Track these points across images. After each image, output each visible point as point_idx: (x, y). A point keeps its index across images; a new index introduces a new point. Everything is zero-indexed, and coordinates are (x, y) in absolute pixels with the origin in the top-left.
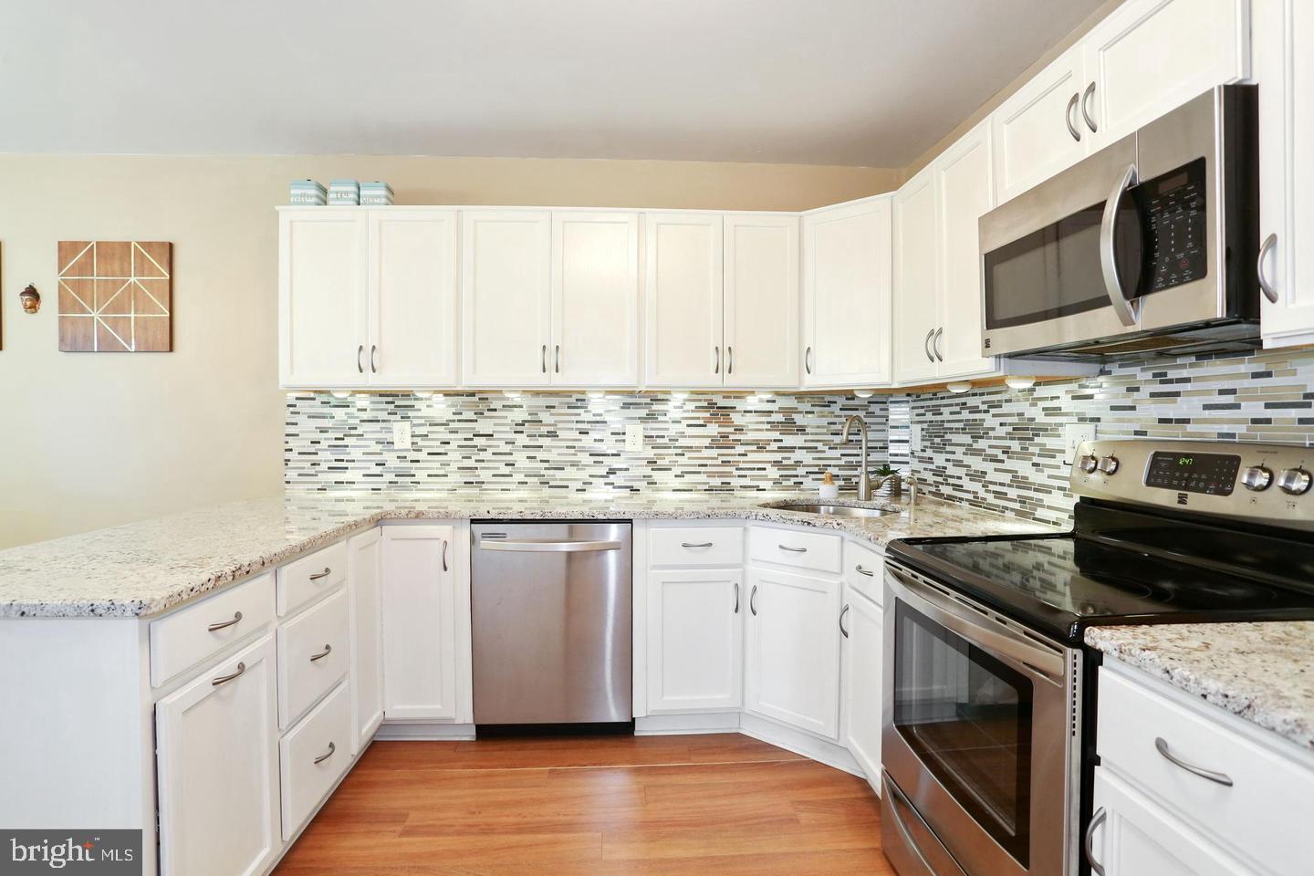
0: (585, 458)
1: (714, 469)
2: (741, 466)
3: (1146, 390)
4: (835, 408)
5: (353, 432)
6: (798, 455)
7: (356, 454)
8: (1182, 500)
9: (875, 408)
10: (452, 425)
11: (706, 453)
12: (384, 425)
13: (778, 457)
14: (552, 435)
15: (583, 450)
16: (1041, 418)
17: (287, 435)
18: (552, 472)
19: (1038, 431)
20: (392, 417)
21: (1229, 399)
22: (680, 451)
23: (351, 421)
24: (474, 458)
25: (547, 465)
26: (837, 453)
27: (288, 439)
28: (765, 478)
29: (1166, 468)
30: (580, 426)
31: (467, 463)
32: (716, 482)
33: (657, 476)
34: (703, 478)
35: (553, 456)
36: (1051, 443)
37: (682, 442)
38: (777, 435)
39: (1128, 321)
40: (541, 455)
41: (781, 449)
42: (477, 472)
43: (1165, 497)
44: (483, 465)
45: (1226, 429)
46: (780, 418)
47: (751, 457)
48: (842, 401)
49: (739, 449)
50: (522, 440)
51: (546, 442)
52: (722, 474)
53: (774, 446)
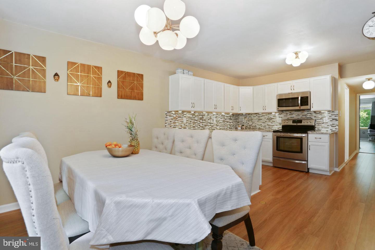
0: (209, 124)
1: (223, 126)
2: (226, 125)
3: (288, 114)
4: (235, 116)
5: (177, 120)
6: (231, 123)
7: (177, 124)
8: (297, 124)
9: (238, 116)
10: (192, 118)
11: (222, 123)
12: (182, 118)
13: (229, 124)
14: (205, 120)
15: (208, 123)
16: (272, 117)
17: (166, 120)
18: (205, 127)
19: (272, 119)
20: (183, 117)
21: (299, 115)
22: (219, 123)
23: (177, 117)
24: (195, 124)
25: (204, 126)
26: (235, 123)
27: (166, 121)
28: (228, 127)
29: (294, 121)
30: (208, 118)
31: (194, 126)
32: (223, 128)
33: (217, 127)
34: (222, 127)
35: (205, 124)
36: (274, 120)
37: (220, 121)
38: (229, 120)
39: (300, 108)
40: (204, 124)
41: (230, 122)
42: (195, 127)
43: (295, 124)
44: (196, 126)
45: (298, 118)
46: (229, 117)
47: (227, 124)
48: (235, 115)
49: (226, 122)
50: (201, 121)
51: (204, 121)
52: (224, 127)
53: (229, 122)
